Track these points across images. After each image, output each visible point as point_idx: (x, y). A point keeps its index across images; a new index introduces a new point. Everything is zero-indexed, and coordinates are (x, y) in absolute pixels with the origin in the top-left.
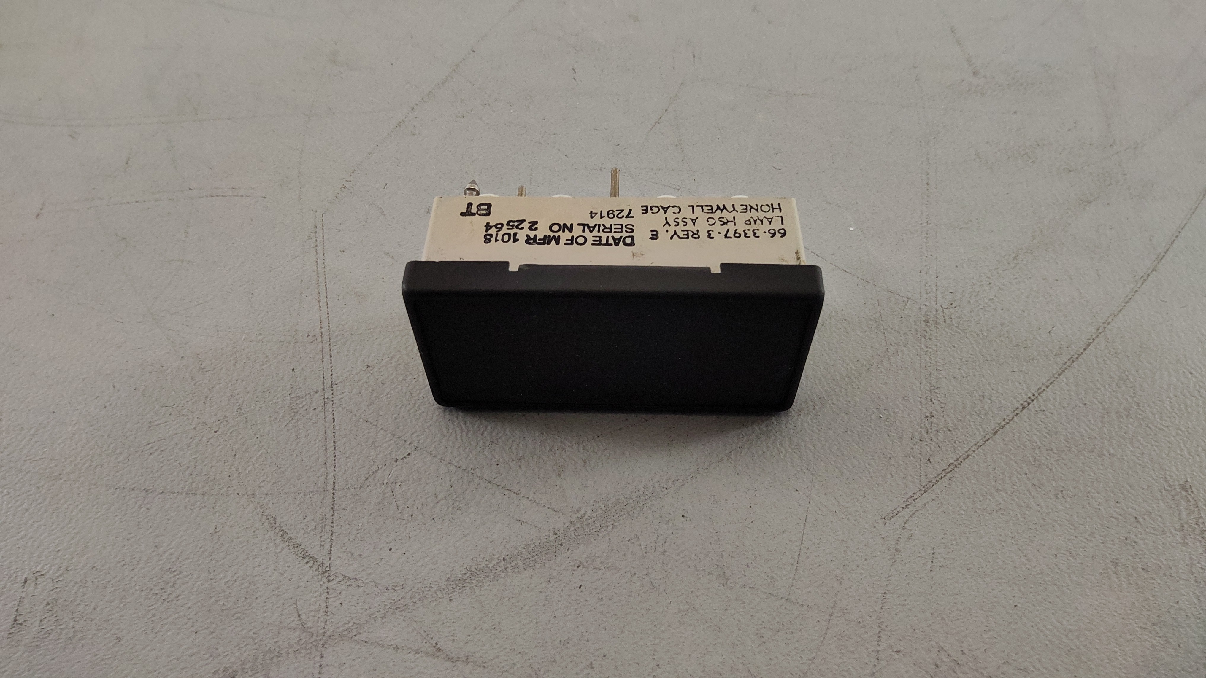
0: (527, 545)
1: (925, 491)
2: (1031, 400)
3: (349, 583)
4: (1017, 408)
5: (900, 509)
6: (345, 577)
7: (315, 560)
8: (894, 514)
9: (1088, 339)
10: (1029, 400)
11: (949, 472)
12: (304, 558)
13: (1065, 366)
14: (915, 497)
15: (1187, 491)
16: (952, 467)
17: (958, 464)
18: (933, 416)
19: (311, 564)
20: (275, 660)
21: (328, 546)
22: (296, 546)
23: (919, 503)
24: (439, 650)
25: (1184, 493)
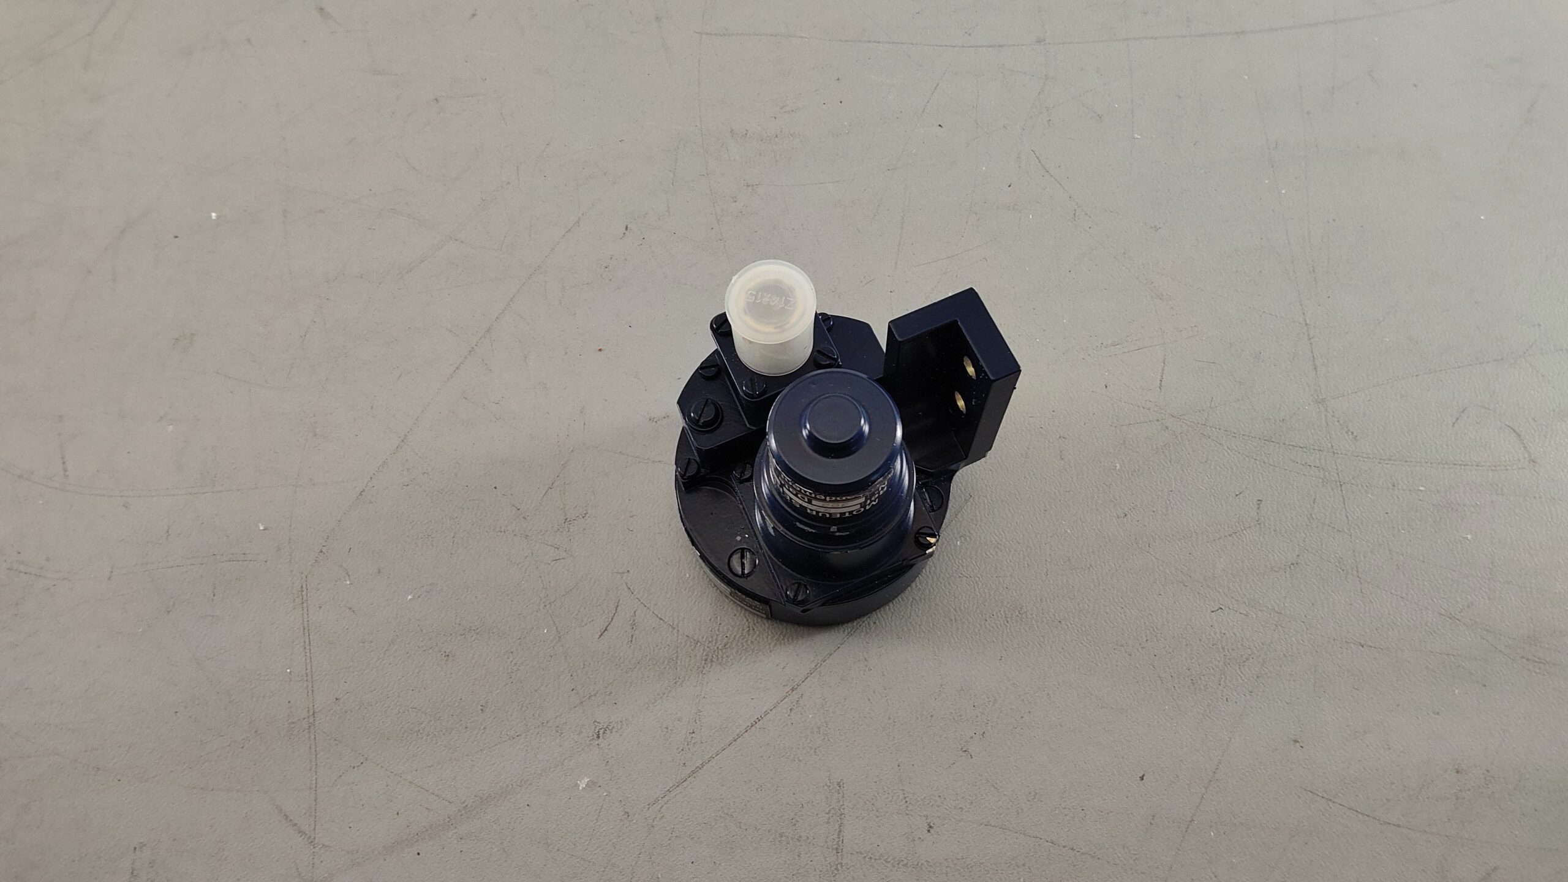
1: (678, 786)
6: (323, 845)
8: (656, 801)
12: (299, 833)
16: (698, 769)
19: (303, 837)
21: (313, 826)
22: (295, 825)
23: (673, 794)
25: (839, 788)
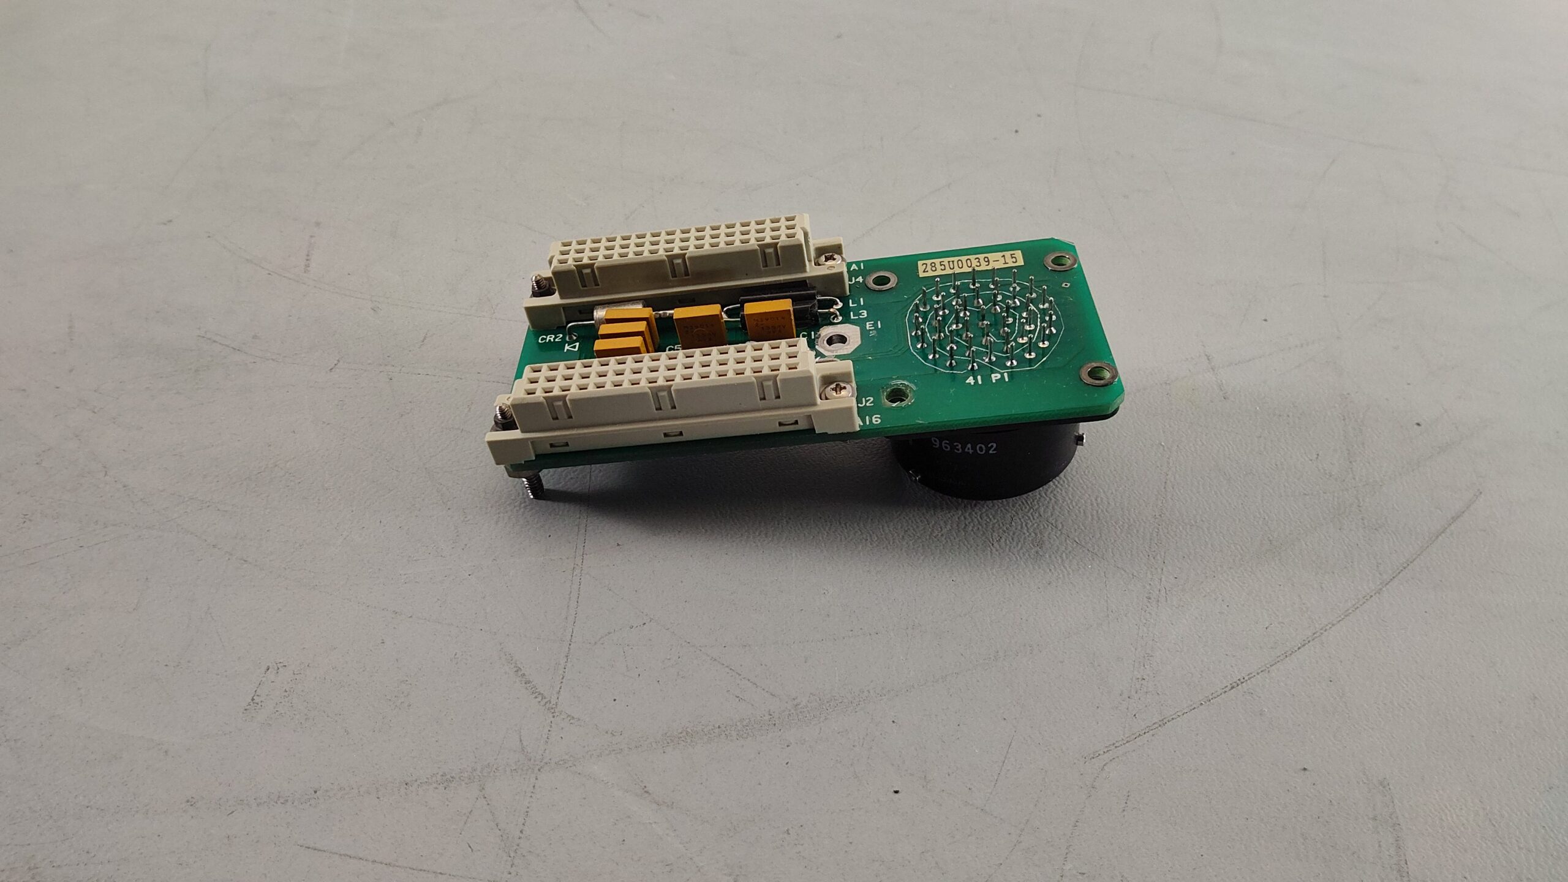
0: (742, 720)
2: (1242, 681)
3: (571, 721)
4: (1227, 687)
5: (1102, 753)
7: (543, 697)
9: (1304, 640)
10: (1238, 682)
11: (1152, 730)
13: (1279, 659)
14: (1117, 745)
15: (1384, 787)
17: (1163, 723)
18: (1144, 679)
20: (491, 775)
24: (647, 792)
